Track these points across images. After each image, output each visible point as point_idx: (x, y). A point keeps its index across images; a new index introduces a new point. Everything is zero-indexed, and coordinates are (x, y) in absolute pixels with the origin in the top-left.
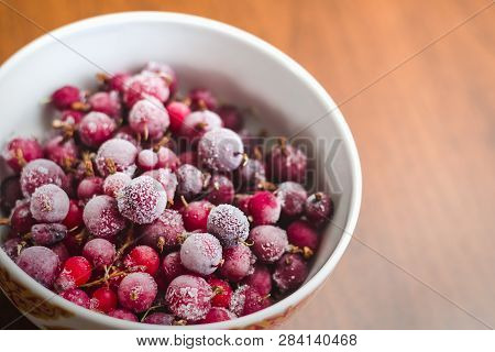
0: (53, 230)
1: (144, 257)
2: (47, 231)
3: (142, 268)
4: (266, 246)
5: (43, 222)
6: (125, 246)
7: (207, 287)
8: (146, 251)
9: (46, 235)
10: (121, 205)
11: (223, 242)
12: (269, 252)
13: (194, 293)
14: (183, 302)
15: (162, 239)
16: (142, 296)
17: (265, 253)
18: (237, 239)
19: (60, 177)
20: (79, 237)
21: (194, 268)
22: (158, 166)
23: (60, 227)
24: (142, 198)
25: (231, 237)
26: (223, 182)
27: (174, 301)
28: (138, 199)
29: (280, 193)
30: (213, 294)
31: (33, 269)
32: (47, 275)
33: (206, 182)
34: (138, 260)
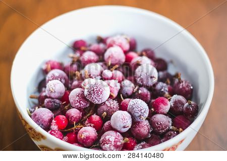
0: (54, 102)
1: (94, 120)
2: (51, 102)
3: (92, 125)
4: (158, 124)
5: (50, 97)
6: (89, 115)
7: (121, 137)
8: (95, 117)
9: (50, 104)
10: (86, 93)
11: (133, 117)
12: (159, 127)
13: (112, 139)
14: (106, 143)
15: (105, 113)
16: (88, 138)
17: (157, 128)
18: (140, 116)
19: (65, 79)
20: (66, 107)
21: (115, 127)
22: (112, 78)
23: (58, 101)
24: (95, 90)
25: (137, 115)
26: (144, 91)
27: (102, 142)
28: (93, 90)
29: (172, 100)
30: (123, 142)
31: (38, 118)
32: (45, 122)
33: (135, 90)
34: (91, 121)
